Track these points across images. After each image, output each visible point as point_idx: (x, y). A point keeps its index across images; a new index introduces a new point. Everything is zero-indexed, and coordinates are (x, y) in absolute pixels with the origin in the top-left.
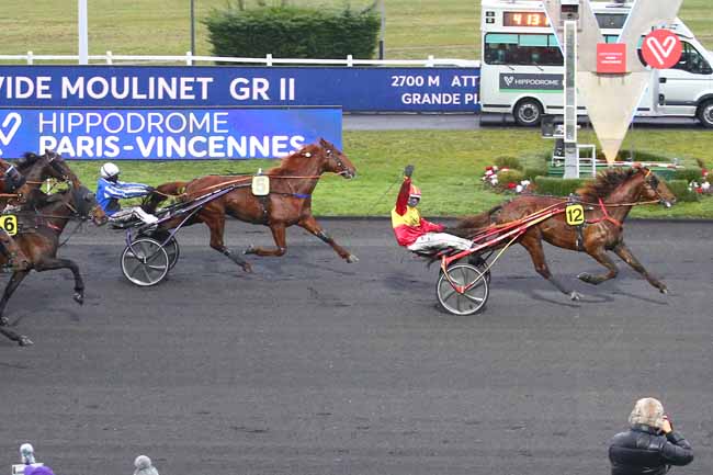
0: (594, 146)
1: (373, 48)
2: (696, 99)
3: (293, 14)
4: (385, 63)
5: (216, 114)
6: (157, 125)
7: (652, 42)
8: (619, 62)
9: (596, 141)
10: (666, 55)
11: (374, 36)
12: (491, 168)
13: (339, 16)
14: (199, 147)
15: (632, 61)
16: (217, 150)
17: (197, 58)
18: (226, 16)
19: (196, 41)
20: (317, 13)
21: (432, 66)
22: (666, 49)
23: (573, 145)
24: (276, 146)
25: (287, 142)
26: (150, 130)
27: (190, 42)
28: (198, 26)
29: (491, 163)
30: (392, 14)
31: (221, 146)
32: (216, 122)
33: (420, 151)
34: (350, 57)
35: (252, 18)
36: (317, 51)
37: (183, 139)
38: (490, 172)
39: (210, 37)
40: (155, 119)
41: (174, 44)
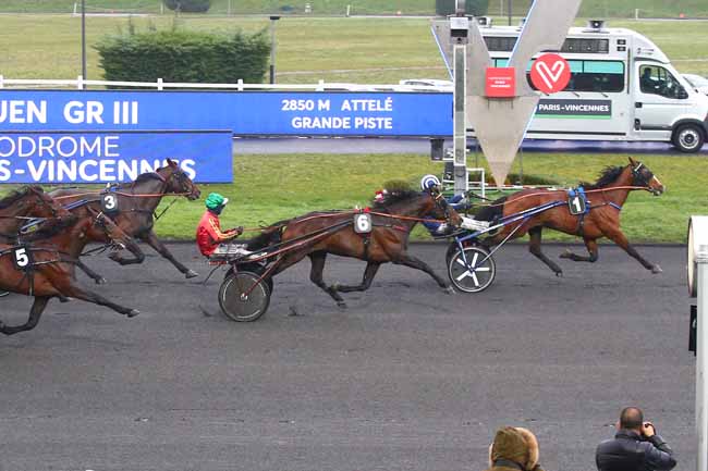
0: (482, 169)
1: (264, 72)
2: (671, 124)
3: (184, 39)
4: (275, 86)
5: (107, 139)
6: (48, 148)
7: (541, 67)
8: (508, 86)
9: (485, 164)
10: (555, 79)
12: (381, 192)
13: (229, 41)
14: (90, 170)
15: (521, 85)
16: (107, 174)
17: (87, 82)
18: (117, 41)
19: (87, 65)
20: (208, 38)
21: (322, 90)
22: (554, 73)
23: (462, 169)
26: (41, 154)
27: (81, 67)
28: (89, 50)
30: (283, 38)
31: (111, 170)
32: (107, 146)
33: (309, 175)
34: (240, 81)
35: (143, 42)
36: (206, 74)
37: (74, 163)
38: (379, 196)
39: (101, 61)
40: (46, 143)
41: (66, 68)
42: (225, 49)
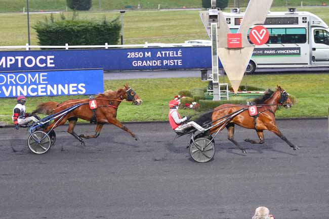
0: (227, 84)
1: (118, 39)
3: (78, 23)
4: (124, 46)
5: (41, 74)
6: (12, 80)
8: (238, 42)
9: (228, 81)
10: (261, 38)
11: (119, 33)
12: (177, 97)
13: (101, 24)
14: (33, 90)
15: (245, 42)
16: (42, 92)
17: (31, 47)
18: (45, 25)
19: (31, 38)
20: (89, 23)
21: (147, 47)
22: (261, 35)
23: (217, 84)
24: (71, 89)
25: (77, 87)
26: (9, 83)
27: (28, 39)
28: (31, 30)
29: (177, 94)
30: (128, 22)
31: (44, 90)
32: (41, 78)
33: (142, 89)
34: (106, 44)
35: (58, 26)
36: (90, 41)
37: (25, 87)
38: (177, 99)
39: (38, 35)
40: (11, 77)
41: (20, 40)
42: (98, 28)
